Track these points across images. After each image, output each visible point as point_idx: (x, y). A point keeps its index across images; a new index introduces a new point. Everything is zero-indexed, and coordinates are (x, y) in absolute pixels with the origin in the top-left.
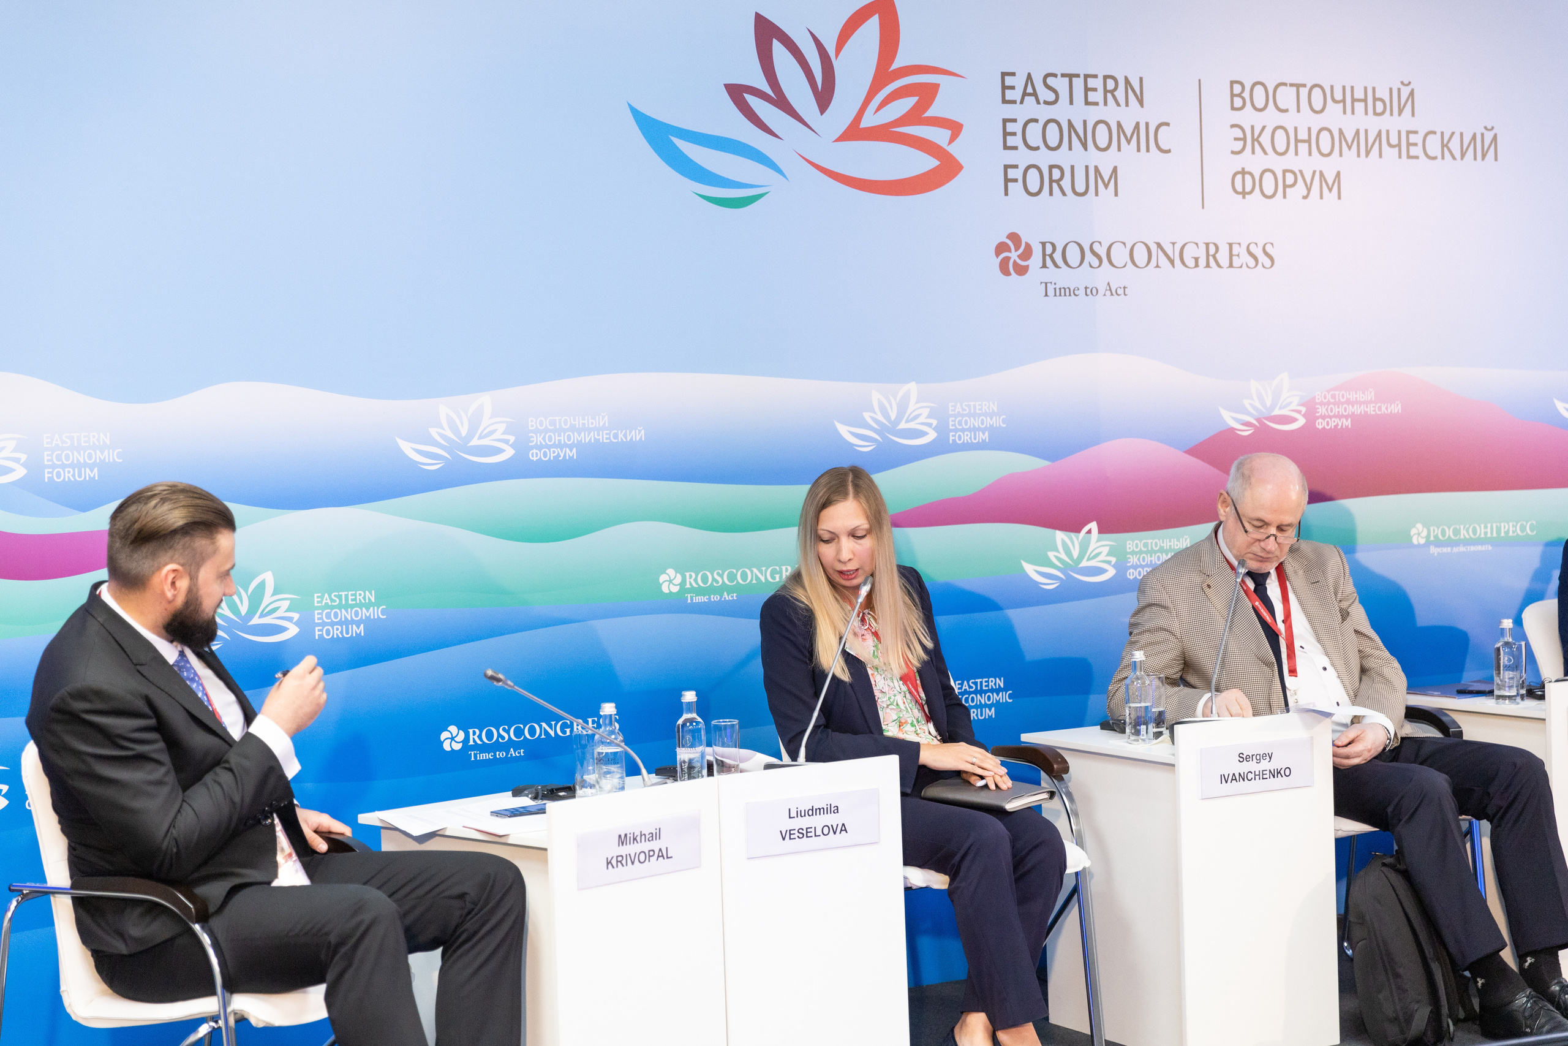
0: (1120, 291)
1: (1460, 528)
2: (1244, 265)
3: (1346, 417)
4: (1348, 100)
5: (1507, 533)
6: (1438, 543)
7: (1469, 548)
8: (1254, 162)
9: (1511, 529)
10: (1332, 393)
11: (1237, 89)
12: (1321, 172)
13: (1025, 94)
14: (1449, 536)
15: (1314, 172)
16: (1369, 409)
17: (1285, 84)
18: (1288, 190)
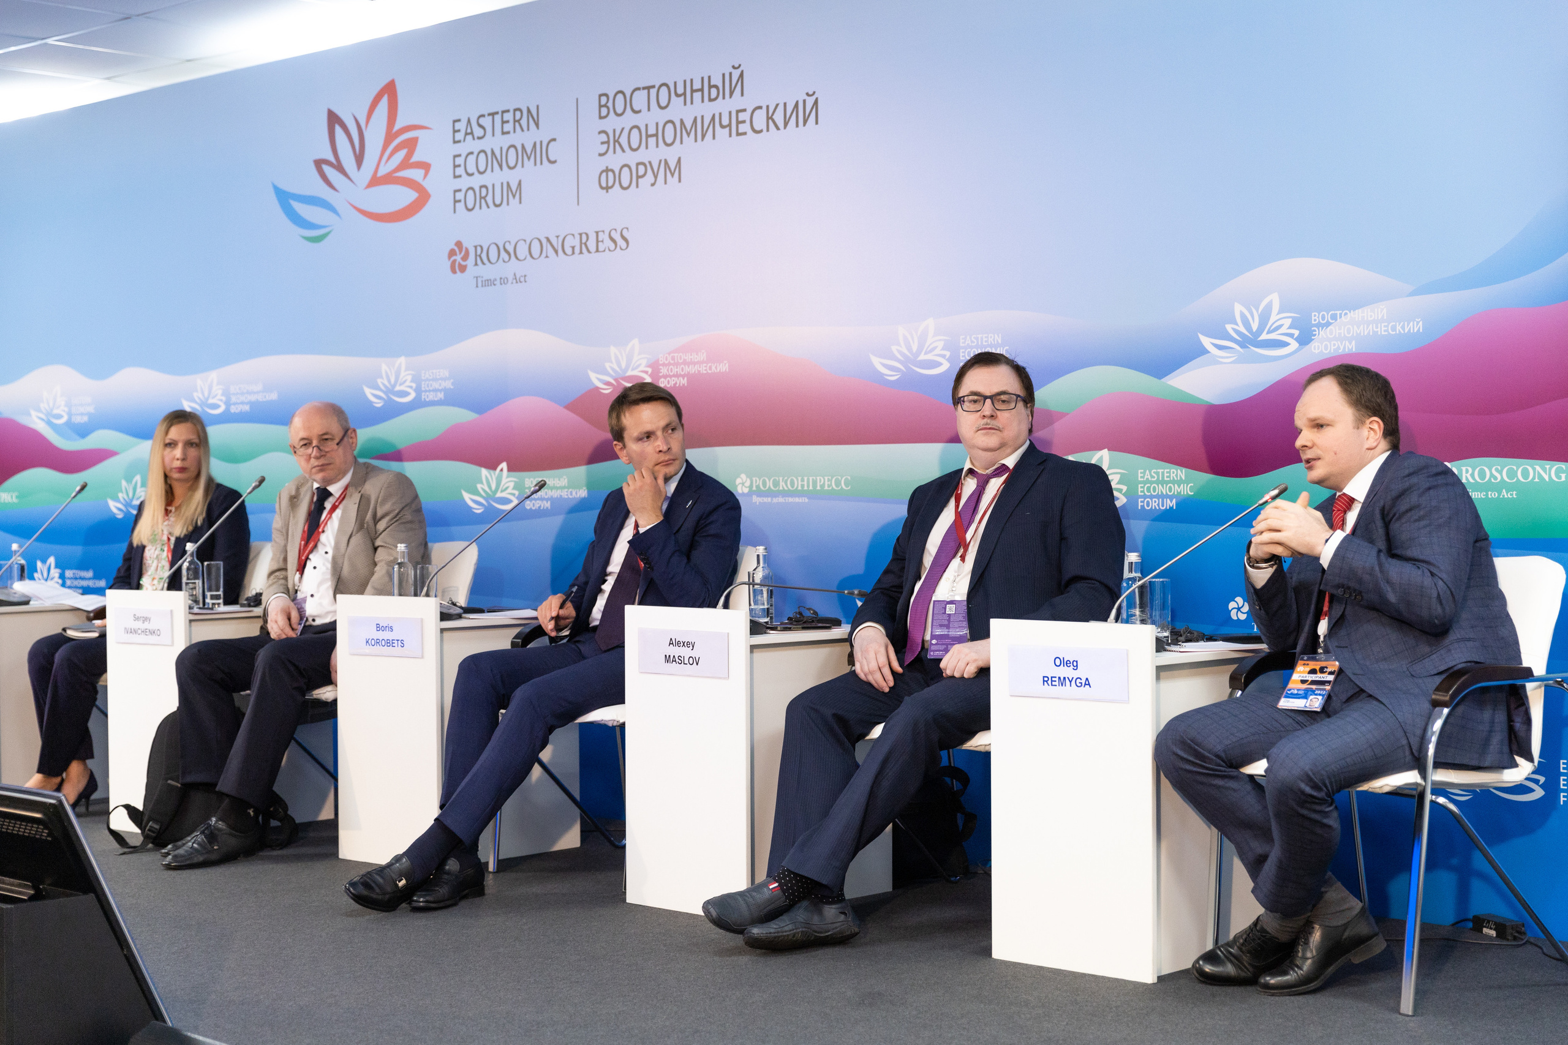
0: (522, 279)
1: (779, 480)
2: (607, 250)
3: (683, 376)
4: (687, 92)
5: (822, 486)
6: (760, 493)
7: (787, 498)
8: (615, 161)
9: (826, 483)
10: (672, 355)
11: (604, 100)
12: (666, 160)
13: (466, 134)
14: (769, 487)
15: (660, 161)
16: (701, 369)
17: (638, 89)
18: (640, 180)
